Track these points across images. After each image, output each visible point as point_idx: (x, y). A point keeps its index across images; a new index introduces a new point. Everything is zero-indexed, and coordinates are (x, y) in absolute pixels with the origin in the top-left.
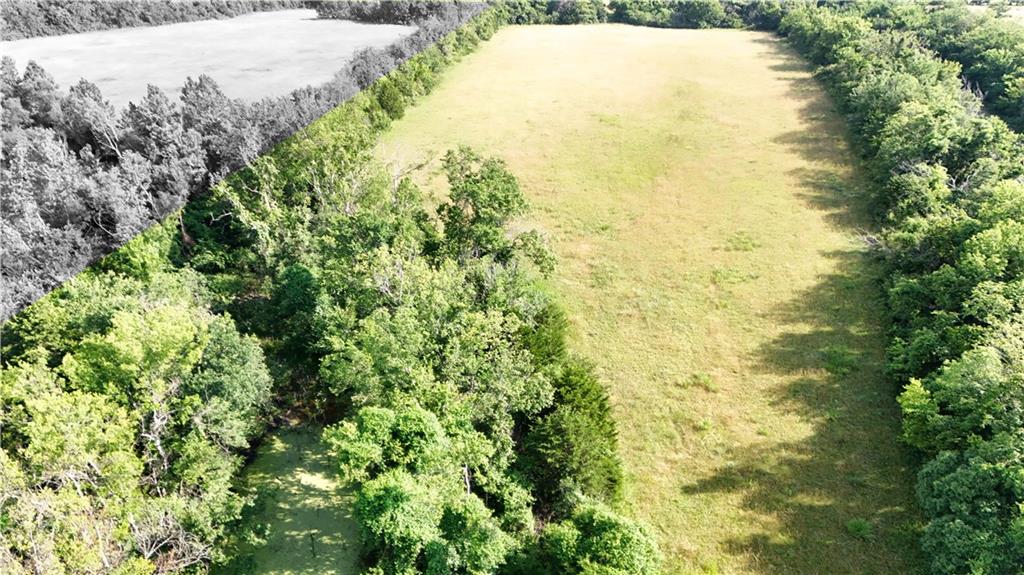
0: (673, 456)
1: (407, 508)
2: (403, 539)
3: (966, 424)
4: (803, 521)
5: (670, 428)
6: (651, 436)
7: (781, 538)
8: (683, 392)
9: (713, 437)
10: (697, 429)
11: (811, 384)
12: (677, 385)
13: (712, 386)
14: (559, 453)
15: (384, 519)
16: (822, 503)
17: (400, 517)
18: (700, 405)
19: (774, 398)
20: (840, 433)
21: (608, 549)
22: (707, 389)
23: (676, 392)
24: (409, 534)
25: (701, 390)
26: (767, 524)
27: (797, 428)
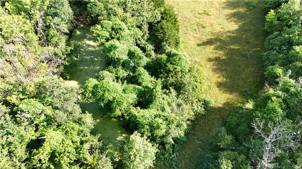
0: (195, 35)
1: (118, 50)
2: (117, 59)
3: (284, 24)
4: (231, 53)
5: (195, 27)
6: (190, 30)
7: (224, 58)
8: (201, 16)
9: (208, 29)
10: (203, 27)
11: (240, 12)
12: (199, 14)
13: (210, 14)
14: (162, 35)
15: (112, 53)
16: (237, 48)
17: (116, 53)
18: (205, 20)
19: (228, 17)
20: (246, 27)
21: (175, 61)
22: (208, 15)
23: (198, 16)
24: (119, 57)
25: (206, 15)
26: (220, 54)
27: (233, 26)
